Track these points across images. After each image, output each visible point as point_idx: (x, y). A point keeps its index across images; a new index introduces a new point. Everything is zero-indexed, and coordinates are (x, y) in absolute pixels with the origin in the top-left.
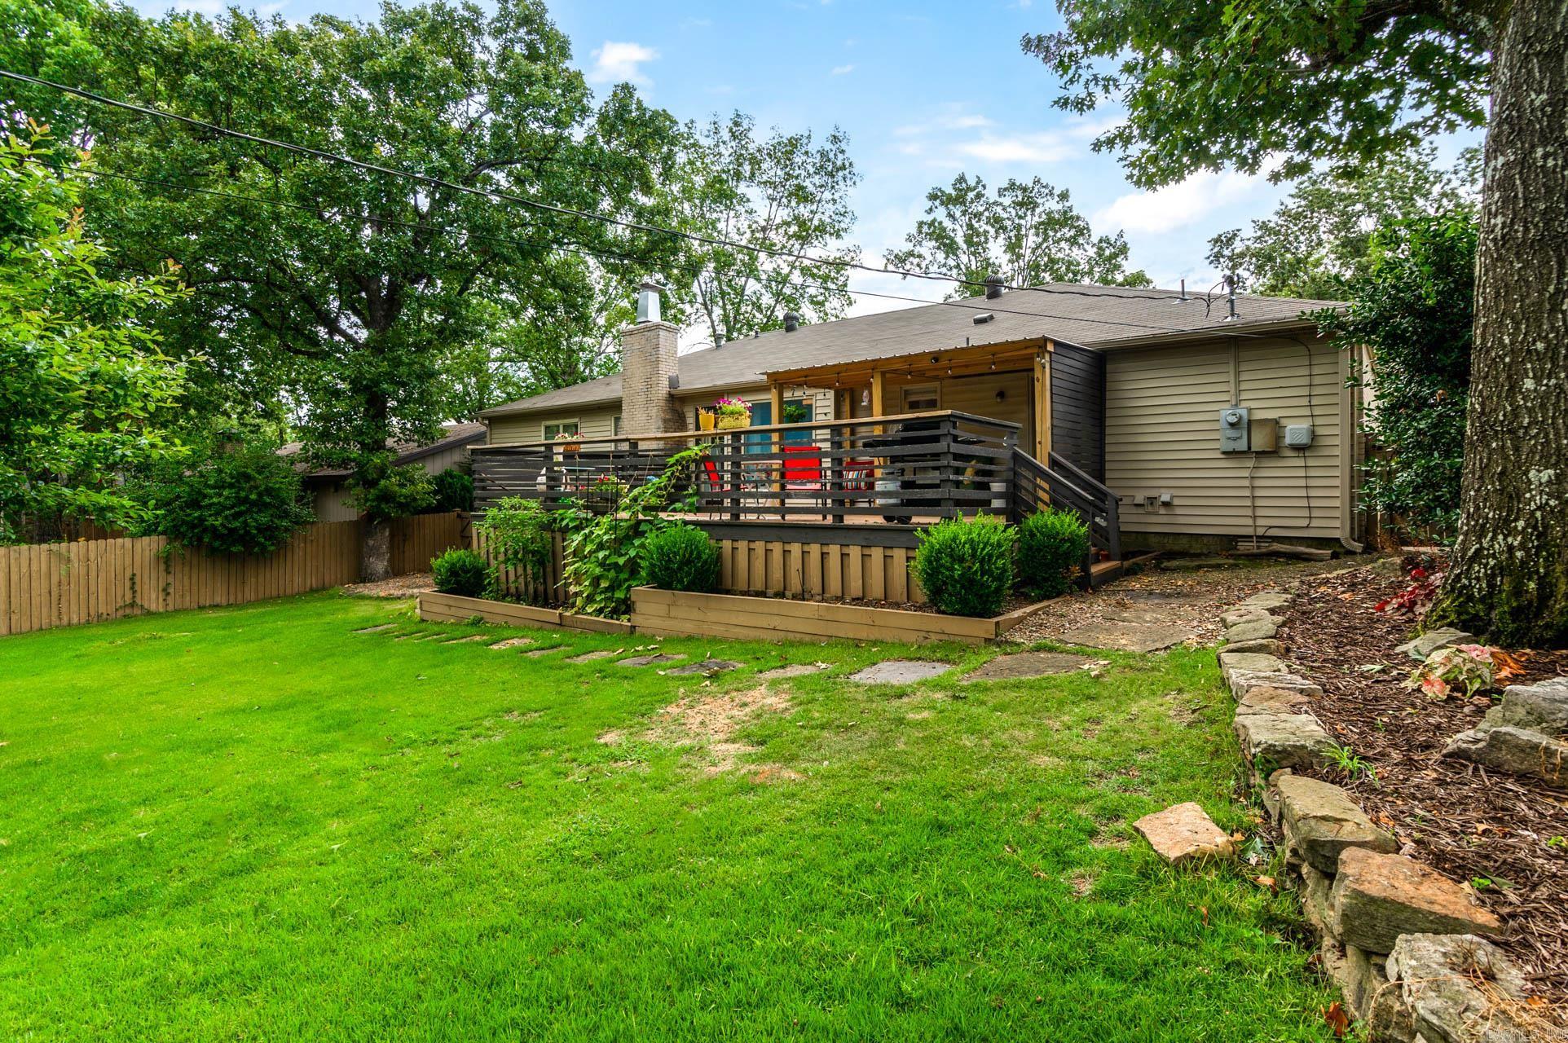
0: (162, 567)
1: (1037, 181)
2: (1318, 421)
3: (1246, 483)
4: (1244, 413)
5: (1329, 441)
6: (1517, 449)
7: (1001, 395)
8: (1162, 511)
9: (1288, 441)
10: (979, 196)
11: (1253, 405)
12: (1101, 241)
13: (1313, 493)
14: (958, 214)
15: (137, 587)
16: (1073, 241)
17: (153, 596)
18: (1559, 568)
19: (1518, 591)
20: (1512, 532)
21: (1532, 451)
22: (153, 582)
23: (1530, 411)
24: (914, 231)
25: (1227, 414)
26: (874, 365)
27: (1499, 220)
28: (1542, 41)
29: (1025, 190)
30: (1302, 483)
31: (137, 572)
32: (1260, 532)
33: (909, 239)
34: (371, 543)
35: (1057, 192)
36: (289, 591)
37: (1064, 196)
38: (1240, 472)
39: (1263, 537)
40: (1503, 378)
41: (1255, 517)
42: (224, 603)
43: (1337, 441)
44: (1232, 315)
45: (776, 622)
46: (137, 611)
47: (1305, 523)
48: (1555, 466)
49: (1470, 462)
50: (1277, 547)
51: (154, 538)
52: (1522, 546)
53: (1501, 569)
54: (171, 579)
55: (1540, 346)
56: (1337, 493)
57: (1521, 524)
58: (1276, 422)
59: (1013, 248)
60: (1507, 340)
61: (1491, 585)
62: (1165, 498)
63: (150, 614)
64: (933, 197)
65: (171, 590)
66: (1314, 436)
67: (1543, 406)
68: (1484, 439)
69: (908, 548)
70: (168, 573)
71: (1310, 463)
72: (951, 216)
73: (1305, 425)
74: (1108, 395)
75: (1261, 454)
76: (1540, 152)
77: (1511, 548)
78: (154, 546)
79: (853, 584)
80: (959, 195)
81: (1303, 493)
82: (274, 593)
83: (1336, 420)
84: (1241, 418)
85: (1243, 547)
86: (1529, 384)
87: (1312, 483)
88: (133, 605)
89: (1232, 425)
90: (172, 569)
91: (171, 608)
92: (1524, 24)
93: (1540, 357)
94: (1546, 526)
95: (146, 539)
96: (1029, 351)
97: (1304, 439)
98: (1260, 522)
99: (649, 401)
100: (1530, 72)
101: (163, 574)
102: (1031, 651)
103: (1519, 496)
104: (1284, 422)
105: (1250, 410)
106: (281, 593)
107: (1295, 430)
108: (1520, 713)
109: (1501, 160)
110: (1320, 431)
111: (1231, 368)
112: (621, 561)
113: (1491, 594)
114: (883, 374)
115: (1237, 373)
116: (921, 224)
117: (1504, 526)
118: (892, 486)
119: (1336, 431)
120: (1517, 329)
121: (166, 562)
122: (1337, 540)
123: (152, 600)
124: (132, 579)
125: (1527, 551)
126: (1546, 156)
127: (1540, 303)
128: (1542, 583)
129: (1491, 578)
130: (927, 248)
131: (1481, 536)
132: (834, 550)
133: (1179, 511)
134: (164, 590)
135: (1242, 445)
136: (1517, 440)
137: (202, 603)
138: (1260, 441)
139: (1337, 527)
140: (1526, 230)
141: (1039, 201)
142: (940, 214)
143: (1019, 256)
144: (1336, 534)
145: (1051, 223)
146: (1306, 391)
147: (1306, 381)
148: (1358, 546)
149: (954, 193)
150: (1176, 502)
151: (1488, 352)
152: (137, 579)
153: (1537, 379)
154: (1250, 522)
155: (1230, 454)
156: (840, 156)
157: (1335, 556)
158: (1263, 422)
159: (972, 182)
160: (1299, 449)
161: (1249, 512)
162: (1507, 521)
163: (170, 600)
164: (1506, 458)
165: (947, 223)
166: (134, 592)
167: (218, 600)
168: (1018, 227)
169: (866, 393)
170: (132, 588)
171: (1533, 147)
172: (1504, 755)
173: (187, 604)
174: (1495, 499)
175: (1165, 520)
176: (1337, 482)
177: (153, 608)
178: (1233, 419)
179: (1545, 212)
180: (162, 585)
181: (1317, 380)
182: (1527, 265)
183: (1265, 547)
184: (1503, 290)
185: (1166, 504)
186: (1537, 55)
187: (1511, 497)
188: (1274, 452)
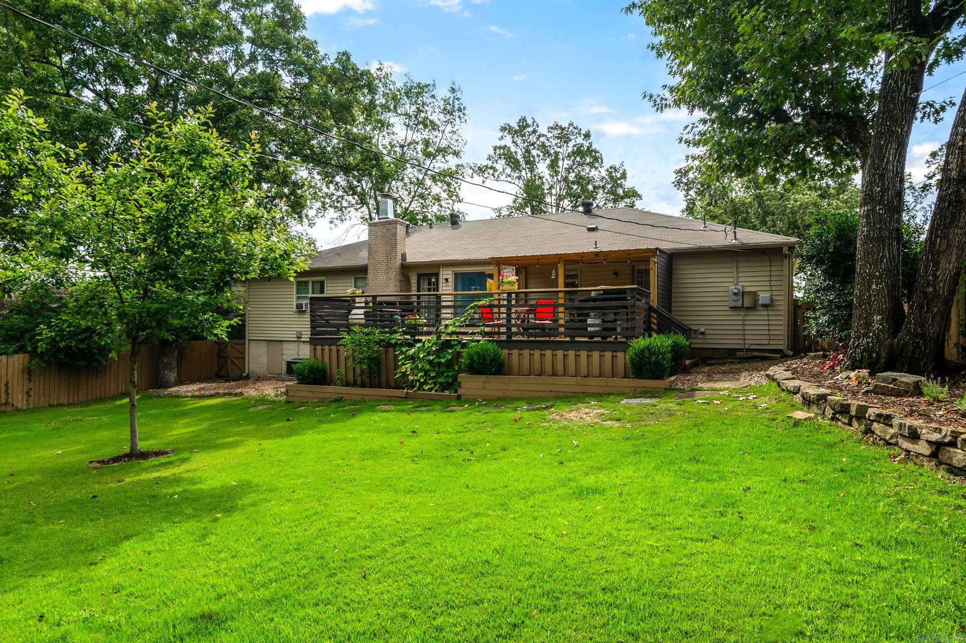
0: (26, 376)
1: (571, 124)
2: (774, 293)
3: (741, 323)
4: (740, 288)
5: (778, 303)
6: (870, 309)
7: (616, 273)
8: (700, 337)
9: (760, 302)
10: (534, 132)
11: (744, 284)
12: (611, 168)
13: (771, 328)
14: (519, 142)
15: (10, 391)
16: (591, 165)
17: (20, 397)
18: (882, 349)
19: (870, 357)
20: (869, 337)
21: (875, 310)
22: (20, 388)
23: (874, 295)
24: (492, 153)
25: (733, 288)
26: (560, 258)
27: (865, 229)
28: (879, 170)
29: (563, 129)
30: (766, 323)
31: (10, 380)
32: (747, 346)
33: (489, 158)
34: (166, 360)
35: (583, 132)
36: (107, 395)
37: (587, 136)
38: (739, 316)
39: (748, 349)
40: (866, 284)
41: (744, 340)
42: (66, 403)
43: (782, 303)
44: (735, 239)
45: (552, 388)
46: (9, 408)
47: (767, 342)
48: (881, 315)
49: (856, 313)
50: (755, 354)
51: (21, 355)
52: (872, 342)
53: (865, 350)
54: (31, 385)
55: (877, 274)
56: (782, 328)
57: (871, 334)
58: (755, 293)
59: (553, 166)
60: (867, 271)
61: (862, 356)
62: (702, 330)
63: (18, 410)
64: (503, 129)
65: (32, 393)
66: (772, 300)
67: (878, 294)
68: (860, 305)
69: (612, 351)
70: (30, 380)
71: (770, 313)
72: (514, 142)
73: (768, 295)
74: (674, 276)
75: (748, 309)
76: (878, 208)
77: (868, 342)
78: (21, 361)
79: (582, 370)
80: (521, 129)
81: (767, 328)
82: (98, 397)
83: (782, 293)
84: (739, 290)
85: (738, 354)
86: (874, 286)
87: (771, 323)
88: (7, 404)
89: (735, 294)
90: (32, 379)
91: (31, 406)
92: (873, 161)
93: (878, 278)
94: (879, 335)
95: (16, 356)
96: (648, 254)
97: (768, 302)
98: (747, 342)
99: (388, 268)
100: (875, 179)
101: (26, 382)
102: (690, 391)
103: (871, 324)
104: (759, 293)
105: (743, 287)
106: (103, 396)
107: (764, 297)
108: (880, 380)
109: (866, 208)
110: (775, 298)
111: (734, 266)
112: (443, 361)
113: (862, 359)
114: (564, 261)
115: (737, 268)
116: (495, 148)
117: (866, 335)
118: (597, 321)
119: (782, 298)
120: (871, 267)
121: (28, 372)
122: (782, 350)
123: (19, 400)
124: (6, 385)
125: (873, 343)
126: (880, 209)
127: (877, 259)
128: (877, 353)
129: (862, 353)
130: (500, 165)
131: (859, 339)
132: (571, 353)
133: (708, 337)
134: (27, 393)
135: (739, 304)
136: (870, 305)
137: (51, 402)
138: (748, 302)
139: (782, 343)
140: (874, 234)
141: (572, 137)
142: (508, 141)
143: (557, 173)
144: (781, 347)
145: (579, 152)
146: (768, 279)
147: (768, 273)
148: (791, 353)
149: (517, 128)
150: (707, 332)
151: (862, 274)
152: (10, 385)
153: (877, 285)
154: (742, 342)
155: (734, 308)
156: (457, 102)
157: (782, 357)
158: (750, 293)
159: (530, 122)
160: (765, 306)
161: (742, 337)
162: (867, 333)
163: (31, 399)
164: (867, 311)
165: (513, 149)
166: (8, 394)
167: (62, 401)
168: (557, 153)
169: (554, 271)
170: (6, 391)
171: (876, 205)
172: (877, 390)
173: (42, 404)
174: (863, 326)
175: (701, 341)
176: (781, 323)
177: (20, 406)
178: (736, 291)
179: (879, 228)
180: (25, 389)
181: (773, 273)
182: (874, 245)
183: (749, 354)
184: (867, 253)
185: (702, 333)
186: (878, 174)
187: (868, 325)
188: (754, 308)
